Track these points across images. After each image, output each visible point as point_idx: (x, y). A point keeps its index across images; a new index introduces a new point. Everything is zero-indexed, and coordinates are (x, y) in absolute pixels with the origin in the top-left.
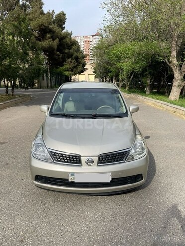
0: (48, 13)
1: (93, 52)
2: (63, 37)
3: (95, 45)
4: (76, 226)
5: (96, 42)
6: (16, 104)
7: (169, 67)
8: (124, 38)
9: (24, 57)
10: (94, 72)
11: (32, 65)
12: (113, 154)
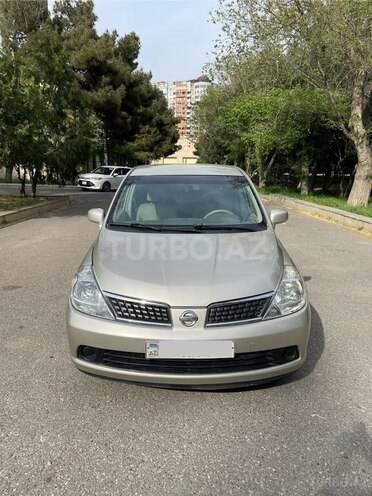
0: (106, 35)
1: (193, 113)
2: (135, 82)
3: (198, 100)
4: (160, 451)
5: (198, 93)
6: (41, 214)
7: (349, 140)
8: (256, 83)
9: (56, 122)
10: (195, 153)
11: (72, 137)
12: (237, 304)
